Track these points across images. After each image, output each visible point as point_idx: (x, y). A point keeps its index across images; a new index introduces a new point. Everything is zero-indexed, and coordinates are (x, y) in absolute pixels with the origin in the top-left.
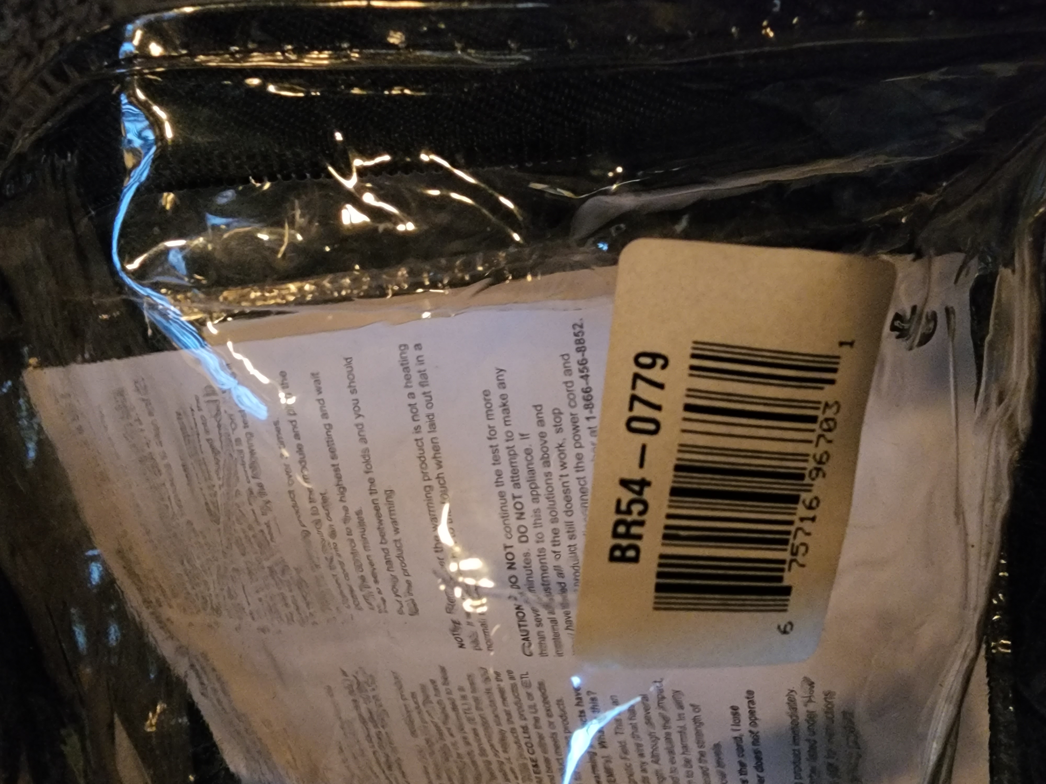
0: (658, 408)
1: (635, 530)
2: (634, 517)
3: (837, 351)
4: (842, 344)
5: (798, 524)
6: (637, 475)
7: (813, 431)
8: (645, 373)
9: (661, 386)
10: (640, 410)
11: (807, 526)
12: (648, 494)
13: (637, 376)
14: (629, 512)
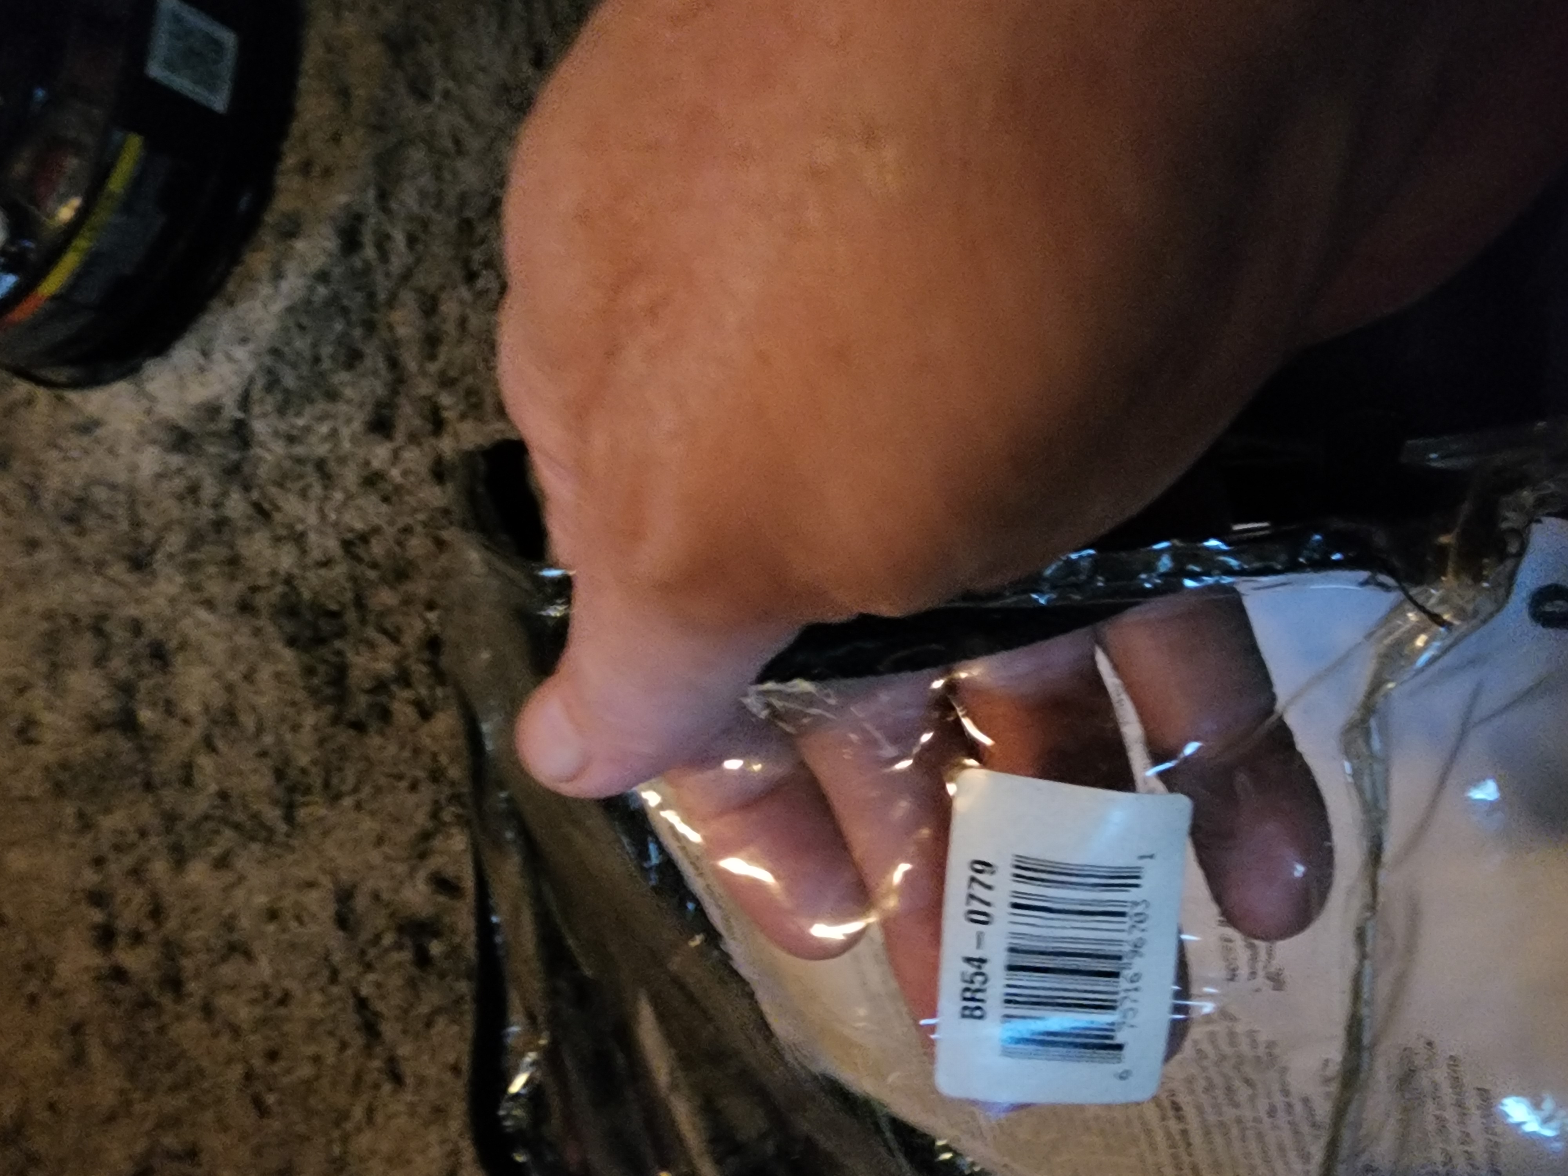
0: (988, 904)
1: (979, 996)
2: (976, 986)
3: (1140, 863)
4: (1142, 857)
5: (1122, 994)
6: (977, 954)
7: (1124, 922)
8: (979, 877)
9: (989, 887)
10: (977, 906)
11: (1133, 995)
12: (986, 968)
13: (973, 879)
14: (972, 982)
